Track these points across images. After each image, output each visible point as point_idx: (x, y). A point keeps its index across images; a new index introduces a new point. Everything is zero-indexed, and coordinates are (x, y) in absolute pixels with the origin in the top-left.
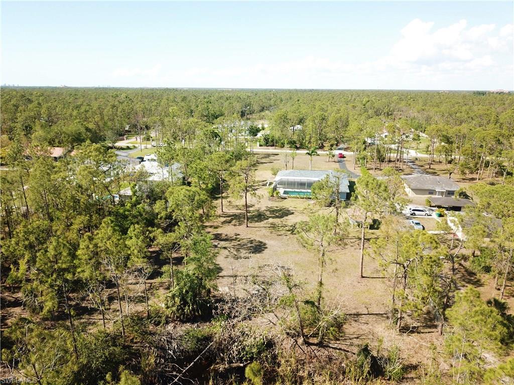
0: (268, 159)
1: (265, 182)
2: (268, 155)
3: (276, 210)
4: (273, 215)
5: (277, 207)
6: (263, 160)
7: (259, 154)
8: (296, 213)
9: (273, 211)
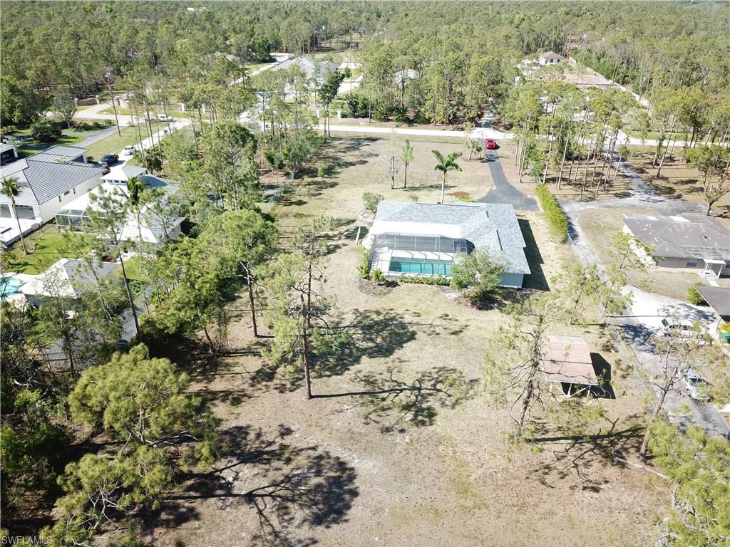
0: (357, 153)
1: (352, 226)
2: (356, 143)
3: (376, 323)
4: (370, 344)
5: (378, 313)
6: (349, 157)
7: (340, 139)
8: (419, 335)
9: (370, 327)
